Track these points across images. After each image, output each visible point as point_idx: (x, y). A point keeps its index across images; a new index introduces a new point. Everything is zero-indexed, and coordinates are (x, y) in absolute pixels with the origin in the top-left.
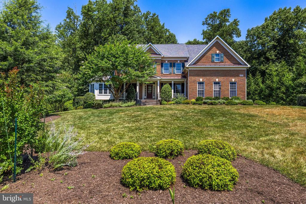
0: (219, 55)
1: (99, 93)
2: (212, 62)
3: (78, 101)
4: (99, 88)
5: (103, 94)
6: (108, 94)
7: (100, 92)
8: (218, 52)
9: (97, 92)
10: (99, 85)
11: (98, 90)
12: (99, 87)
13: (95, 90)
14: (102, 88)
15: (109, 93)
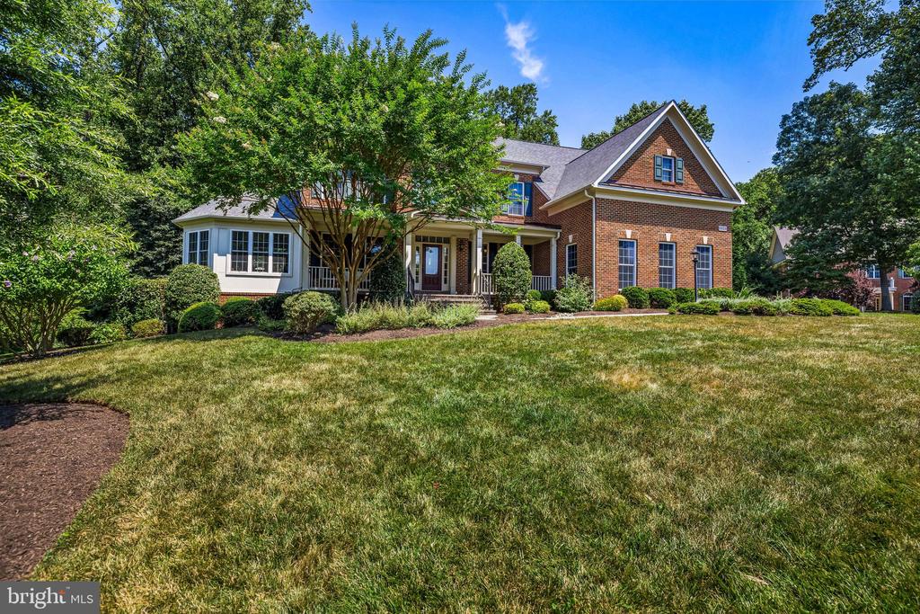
0: (671, 163)
1: (233, 267)
2: (655, 181)
3: (136, 299)
4: (234, 248)
5: (250, 272)
6: (270, 272)
7: (239, 264)
8: (669, 152)
9: (221, 264)
10: (234, 238)
11: (229, 256)
12: (234, 243)
13: (215, 255)
14: (246, 248)
15: (274, 270)
